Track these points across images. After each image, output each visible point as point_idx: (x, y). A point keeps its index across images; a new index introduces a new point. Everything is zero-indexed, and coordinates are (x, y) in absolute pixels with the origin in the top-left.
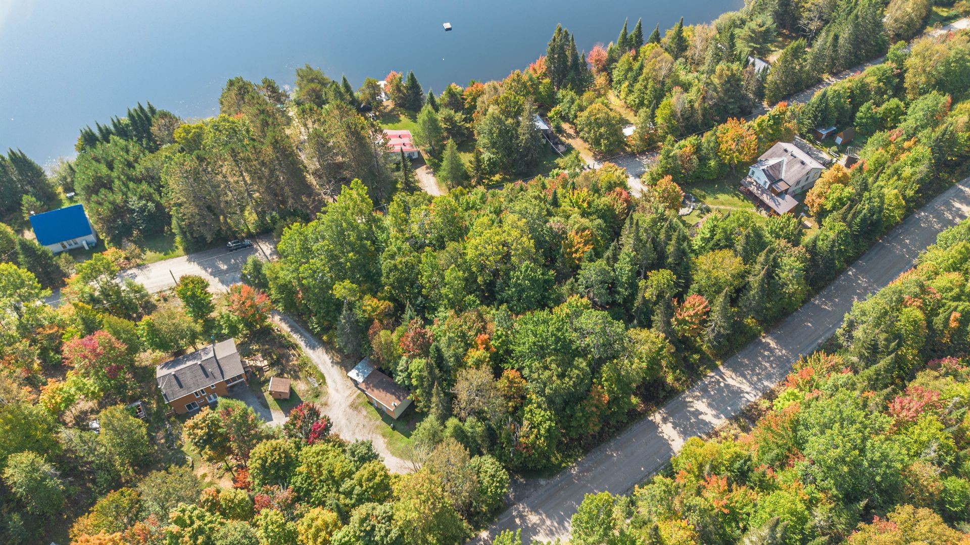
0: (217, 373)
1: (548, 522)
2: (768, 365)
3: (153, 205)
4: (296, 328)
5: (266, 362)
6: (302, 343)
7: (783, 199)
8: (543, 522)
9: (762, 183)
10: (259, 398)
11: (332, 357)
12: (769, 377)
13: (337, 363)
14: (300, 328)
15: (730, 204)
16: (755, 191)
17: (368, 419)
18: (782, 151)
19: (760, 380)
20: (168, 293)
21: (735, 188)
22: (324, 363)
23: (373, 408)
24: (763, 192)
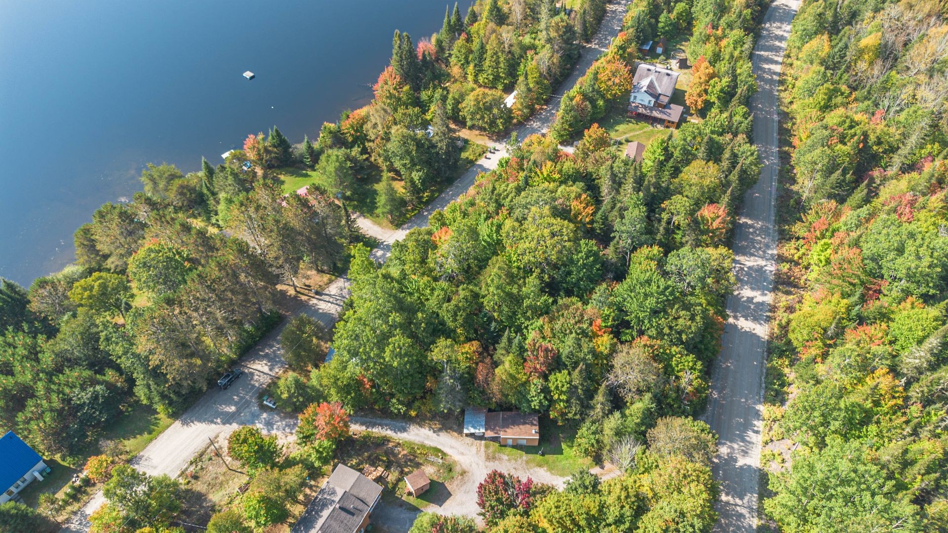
0: (360, 506)
1: (736, 446)
2: (759, 238)
3: (103, 387)
4: (370, 422)
5: (380, 469)
6: (389, 433)
7: (670, 109)
8: (732, 448)
9: (646, 103)
10: (401, 506)
11: (430, 428)
12: (768, 246)
13: (440, 430)
14: (374, 420)
15: (631, 131)
16: (644, 112)
17: (513, 462)
18: (646, 72)
19: (764, 252)
20: (192, 468)
21: (623, 117)
22: (428, 437)
23: (509, 449)
24: (651, 109)
